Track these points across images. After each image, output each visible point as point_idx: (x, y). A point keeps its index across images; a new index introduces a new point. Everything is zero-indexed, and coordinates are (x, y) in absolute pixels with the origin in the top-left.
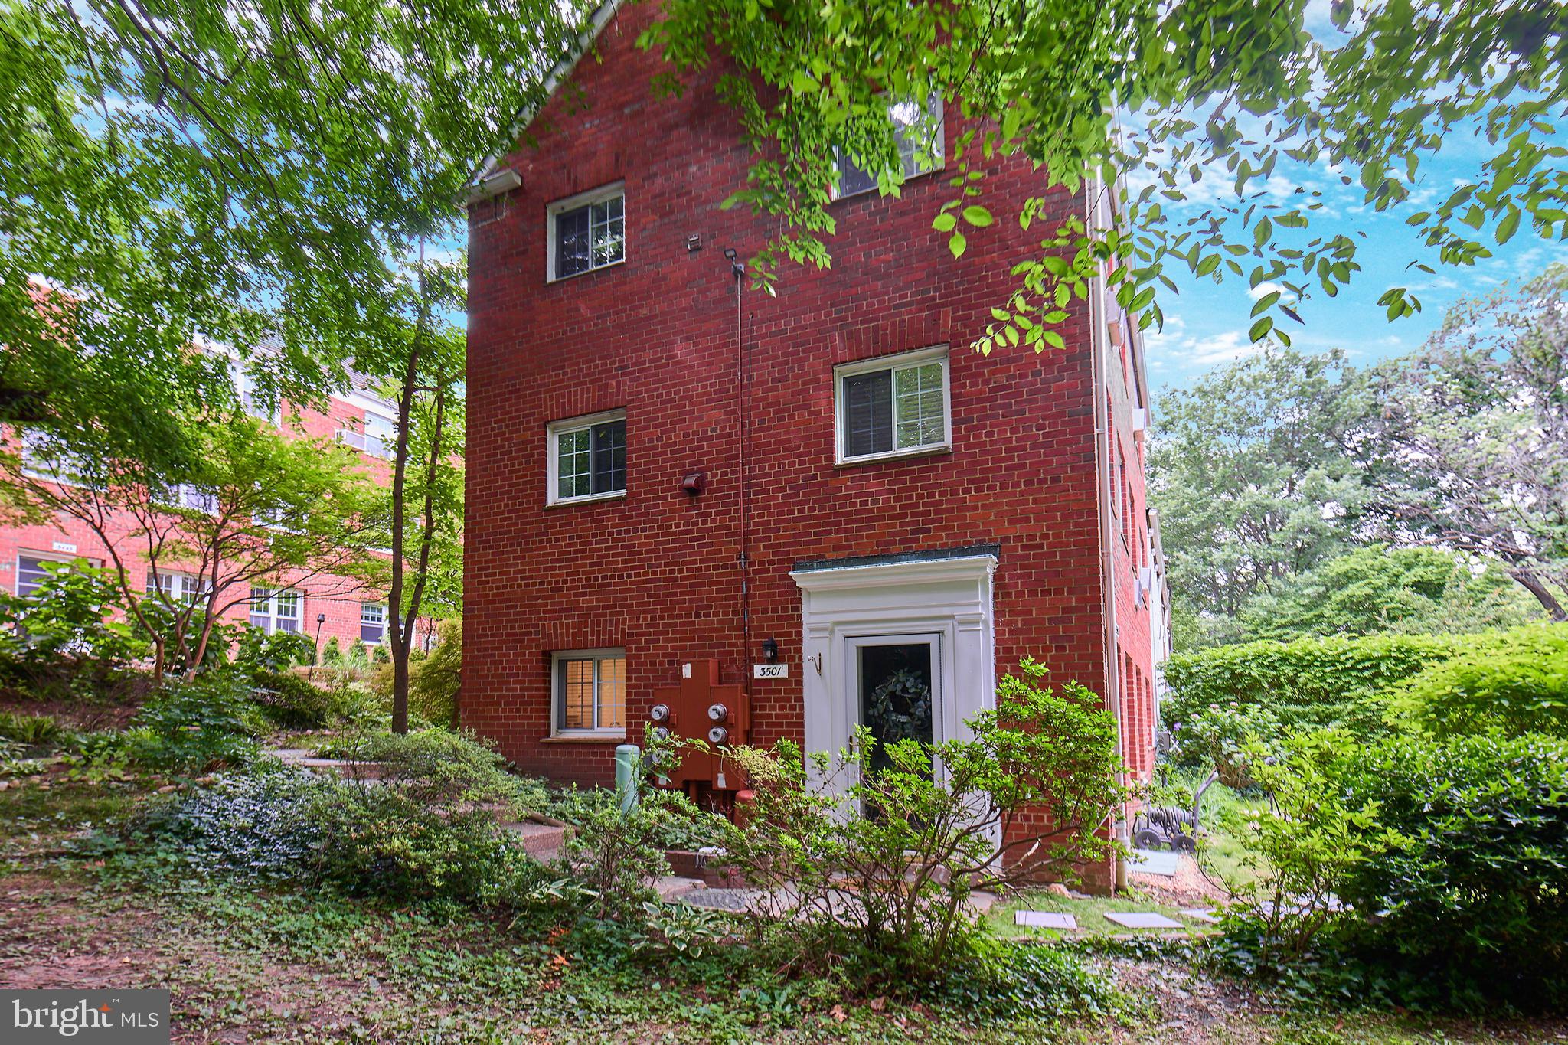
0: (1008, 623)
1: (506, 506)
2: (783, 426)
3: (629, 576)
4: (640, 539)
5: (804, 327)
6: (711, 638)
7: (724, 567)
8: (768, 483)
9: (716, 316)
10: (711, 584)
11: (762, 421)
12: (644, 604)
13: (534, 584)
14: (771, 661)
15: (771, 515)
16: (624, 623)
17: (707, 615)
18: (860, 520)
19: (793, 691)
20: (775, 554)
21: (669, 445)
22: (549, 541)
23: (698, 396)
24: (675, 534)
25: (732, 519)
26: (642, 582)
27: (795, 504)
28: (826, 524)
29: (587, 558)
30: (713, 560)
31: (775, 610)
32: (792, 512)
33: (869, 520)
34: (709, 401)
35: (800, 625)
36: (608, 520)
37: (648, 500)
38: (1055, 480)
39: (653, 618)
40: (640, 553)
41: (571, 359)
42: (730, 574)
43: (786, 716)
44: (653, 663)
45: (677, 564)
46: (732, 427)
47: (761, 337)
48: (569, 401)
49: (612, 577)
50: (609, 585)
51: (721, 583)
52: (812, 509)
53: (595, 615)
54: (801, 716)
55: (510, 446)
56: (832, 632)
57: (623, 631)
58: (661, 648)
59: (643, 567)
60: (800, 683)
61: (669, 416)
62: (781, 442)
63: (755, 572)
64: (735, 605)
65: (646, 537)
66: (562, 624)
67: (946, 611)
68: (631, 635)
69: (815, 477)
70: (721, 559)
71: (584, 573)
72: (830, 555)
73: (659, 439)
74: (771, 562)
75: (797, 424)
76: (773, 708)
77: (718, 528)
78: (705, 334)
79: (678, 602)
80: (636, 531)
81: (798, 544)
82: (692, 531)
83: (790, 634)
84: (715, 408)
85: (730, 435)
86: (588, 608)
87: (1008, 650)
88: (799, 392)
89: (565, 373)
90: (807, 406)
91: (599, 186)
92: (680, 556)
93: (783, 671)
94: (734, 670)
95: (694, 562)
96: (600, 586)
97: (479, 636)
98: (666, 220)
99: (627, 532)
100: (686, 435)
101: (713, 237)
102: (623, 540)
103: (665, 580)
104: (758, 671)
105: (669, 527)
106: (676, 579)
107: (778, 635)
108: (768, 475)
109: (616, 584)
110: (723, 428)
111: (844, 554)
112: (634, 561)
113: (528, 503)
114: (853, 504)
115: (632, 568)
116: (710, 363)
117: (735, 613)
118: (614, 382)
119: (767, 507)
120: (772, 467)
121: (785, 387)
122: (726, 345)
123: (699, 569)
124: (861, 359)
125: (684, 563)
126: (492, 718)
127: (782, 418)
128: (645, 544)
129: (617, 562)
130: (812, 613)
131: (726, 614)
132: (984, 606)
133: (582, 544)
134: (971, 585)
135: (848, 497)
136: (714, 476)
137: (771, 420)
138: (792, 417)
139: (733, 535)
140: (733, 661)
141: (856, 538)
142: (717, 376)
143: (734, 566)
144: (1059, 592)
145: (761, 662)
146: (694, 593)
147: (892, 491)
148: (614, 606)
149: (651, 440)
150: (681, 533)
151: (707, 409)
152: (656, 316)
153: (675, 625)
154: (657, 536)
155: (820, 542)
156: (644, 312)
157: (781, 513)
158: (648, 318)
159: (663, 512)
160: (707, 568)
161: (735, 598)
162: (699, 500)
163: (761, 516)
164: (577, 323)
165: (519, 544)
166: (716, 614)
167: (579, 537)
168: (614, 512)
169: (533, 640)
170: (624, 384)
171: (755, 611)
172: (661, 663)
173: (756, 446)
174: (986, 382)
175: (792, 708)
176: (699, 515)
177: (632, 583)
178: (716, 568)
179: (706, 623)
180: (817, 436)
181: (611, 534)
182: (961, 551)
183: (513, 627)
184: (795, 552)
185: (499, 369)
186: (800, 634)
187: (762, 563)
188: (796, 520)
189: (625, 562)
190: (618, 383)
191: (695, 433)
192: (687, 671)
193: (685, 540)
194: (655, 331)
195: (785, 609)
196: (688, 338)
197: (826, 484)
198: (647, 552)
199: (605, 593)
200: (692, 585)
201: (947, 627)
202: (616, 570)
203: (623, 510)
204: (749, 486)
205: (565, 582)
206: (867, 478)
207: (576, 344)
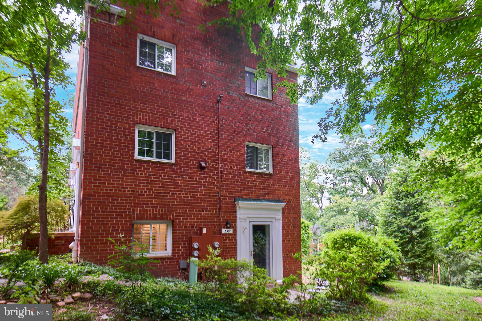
0: (285, 220)
1: (113, 154)
2: (232, 155)
3: (176, 194)
4: (181, 181)
5: (238, 127)
6: (208, 219)
7: (213, 196)
8: (227, 171)
9: (211, 112)
10: (208, 201)
11: (225, 151)
12: (182, 205)
13: (129, 191)
14: (227, 228)
15: (228, 181)
16: (174, 211)
17: (206, 211)
18: (252, 188)
19: (233, 237)
20: (229, 194)
21: (193, 150)
22: (138, 174)
23: (204, 136)
24: (195, 181)
25: (215, 180)
26: (181, 197)
27: (235, 180)
28: (244, 188)
29: (157, 184)
30: (209, 193)
31: (229, 212)
32: (234, 182)
33: (255, 188)
34: (208, 139)
35: (236, 217)
36: (167, 171)
37: (185, 167)
38: (293, 187)
39: (186, 211)
40: (181, 186)
41: (150, 102)
42: (214, 198)
43: (231, 245)
44: (185, 227)
45: (196, 192)
46: (216, 150)
47: (226, 125)
48: (149, 119)
49: (169, 193)
50: (167, 196)
51: (211, 201)
52: (240, 182)
53: (160, 207)
54: (236, 245)
55: (115, 127)
56: (246, 219)
57: (173, 214)
58: (189, 222)
59: (182, 191)
60: (236, 235)
61: (193, 139)
62: (231, 159)
63: (223, 199)
64: (216, 209)
65: (183, 180)
66: (144, 210)
67: (273, 216)
68: (176, 216)
69: (240, 173)
70: (212, 193)
71: (155, 190)
72: (245, 197)
73: (189, 146)
74: (228, 196)
75: (236, 155)
76: (227, 243)
77: (210, 182)
78: (207, 116)
79: (196, 206)
80: (179, 177)
81: (236, 192)
82: (201, 182)
83: (233, 220)
84: (210, 142)
85: (215, 152)
86: (157, 204)
87: (284, 227)
88: (237, 146)
89: (147, 107)
90: (239, 151)
91: (165, 41)
92: (197, 190)
93: (231, 231)
94: (215, 230)
95: (202, 192)
96: (162, 196)
97: (93, 211)
98: (193, 70)
99: (176, 177)
100: (200, 148)
101: (210, 85)
102: (174, 180)
103: (191, 197)
104: (224, 231)
105: (193, 178)
106: (195, 197)
107: (229, 220)
108: (227, 169)
109: (170, 196)
110: (213, 150)
111: (248, 197)
112: (178, 188)
113: (126, 155)
114: (251, 183)
115: (177, 191)
116: (209, 126)
117: (216, 212)
118: (171, 119)
119: (227, 179)
120: (228, 166)
121: (233, 143)
122: (214, 122)
123: (203, 195)
124: (253, 142)
125: (198, 192)
126: (101, 250)
127: (231, 152)
128: (183, 183)
129: (171, 188)
130: (240, 214)
131: (213, 211)
132: (280, 216)
133: (154, 178)
134: (277, 210)
135: (249, 181)
136: (210, 164)
137: (228, 152)
138: (234, 153)
139: (216, 186)
140: (215, 227)
141: (251, 193)
142: (211, 132)
143: (216, 196)
144: (294, 214)
145: (224, 228)
146: (201, 203)
147: (260, 182)
148: (169, 205)
149: (186, 146)
150: (197, 181)
151: (208, 142)
152: (189, 102)
153: (194, 214)
154: (188, 181)
155: (242, 192)
156: (184, 98)
157: (231, 182)
158: (184, 101)
159: (190, 173)
160: (206, 195)
161: (216, 206)
162: (204, 172)
163: (225, 181)
164: (154, 89)
165: (121, 172)
166: (210, 211)
167: (153, 175)
168: (170, 168)
169: (128, 215)
170: (175, 121)
171: (222, 212)
172: (189, 227)
173: (224, 159)
174: (281, 159)
175: (233, 243)
176: (204, 177)
177: (177, 197)
178: (210, 196)
179: (206, 214)
180: (241, 161)
181: (168, 176)
182: (275, 201)
183: (116, 209)
184: (235, 194)
185: (110, 91)
186: (236, 220)
187: (225, 196)
188: (235, 185)
189: (175, 188)
190: (172, 120)
191: (203, 148)
192: (204, 231)
193: (199, 184)
194: (188, 107)
195: (232, 212)
196: (201, 115)
197: (243, 175)
198: (184, 186)
199: (165, 199)
200: (201, 200)
201: (274, 220)
202: (170, 191)
203: (174, 169)
204: (222, 171)
205: (145, 192)
206: (254, 176)
207: (153, 97)
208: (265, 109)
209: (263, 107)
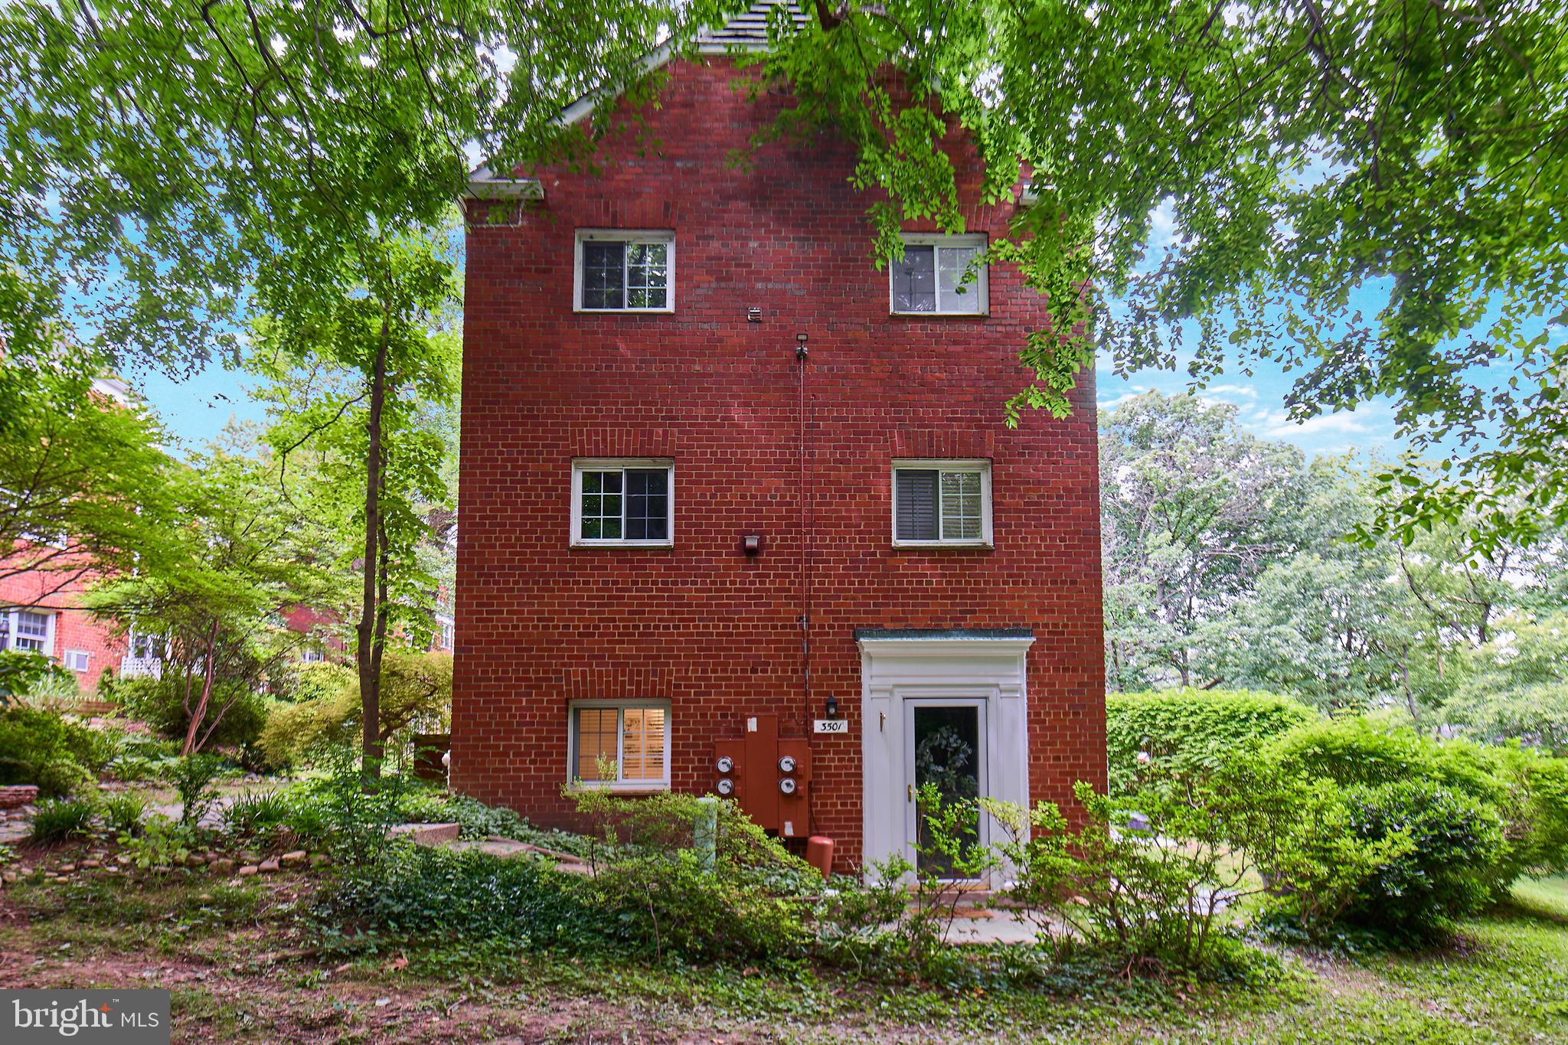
0: (1037, 692)
1: (518, 539)
2: (845, 505)
3: (676, 627)
4: (690, 591)
5: (865, 419)
6: (769, 693)
7: (783, 627)
8: (830, 554)
9: (776, 390)
10: (768, 642)
11: (823, 497)
12: (693, 656)
13: (556, 627)
14: (831, 717)
15: (831, 583)
16: (670, 673)
17: (765, 671)
18: (917, 597)
19: (851, 745)
20: (835, 619)
21: (725, 504)
22: (577, 583)
23: (757, 461)
24: (730, 590)
25: (792, 583)
26: (692, 634)
27: (855, 576)
28: (884, 597)
29: (626, 605)
30: (772, 619)
31: (835, 671)
32: (852, 583)
33: (923, 598)
34: (769, 468)
35: (860, 685)
36: (652, 568)
37: (700, 554)
38: (1074, 582)
39: (704, 671)
40: (690, 605)
41: (608, 396)
42: (789, 634)
43: (846, 767)
44: (704, 715)
45: (733, 620)
46: (793, 497)
47: (823, 419)
48: (604, 440)
49: (657, 627)
50: (653, 634)
51: (780, 642)
52: (871, 583)
53: (634, 665)
54: (859, 767)
55: (524, 474)
56: (891, 692)
57: (669, 682)
58: (713, 701)
59: (693, 620)
60: (859, 737)
61: (724, 475)
62: (843, 518)
63: (815, 634)
64: (794, 663)
65: (697, 590)
66: (592, 672)
67: (991, 681)
68: (677, 686)
69: (874, 554)
70: (780, 619)
71: (621, 620)
72: (889, 625)
73: (713, 496)
74: (831, 627)
75: (856, 504)
76: (832, 760)
77: (776, 590)
78: (765, 404)
79: (733, 657)
80: (685, 583)
81: (858, 612)
82: (749, 590)
83: (849, 693)
84: (775, 476)
85: (790, 504)
86: (625, 657)
87: (1038, 714)
88: (860, 476)
89: (599, 410)
90: (868, 490)
91: (644, 228)
92: (735, 612)
93: (843, 727)
94: (793, 724)
95: (752, 620)
96: (640, 634)
97: (477, 679)
98: (723, 285)
99: (675, 583)
100: (743, 497)
101: (773, 314)
102: (670, 590)
103: (718, 634)
104: (818, 726)
105: (723, 583)
106: (731, 634)
107: (837, 693)
108: (828, 547)
109: (660, 635)
110: (783, 497)
111: (901, 625)
112: (683, 613)
113: (549, 539)
114: (910, 583)
115: (680, 620)
116: (770, 433)
117: (794, 671)
118: (660, 431)
119: (828, 576)
120: (833, 539)
121: (848, 469)
122: (788, 419)
123: (755, 627)
124: (917, 457)
125: (739, 620)
126: (495, 770)
127: (843, 497)
128: (696, 598)
129: (663, 613)
130: (871, 676)
131: (785, 671)
132: (1019, 678)
133: (618, 590)
134: (1011, 660)
135: (906, 576)
136: (773, 540)
137: (832, 497)
138: (853, 497)
139: (793, 598)
140: (792, 716)
141: (912, 612)
142: (778, 447)
143: (793, 627)
144: (1075, 670)
145: (820, 717)
146: (750, 649)
147: (944, 575)
148: (659, 657)
149: (703, 495)
150: (736, 590)
151: (766, 476)
152: (711, 375)
153: (730, 678)
154: (710, 590)
155: (879, 612)
156: (697, 367)
157: (841, 583)
158: (699, 375)
159: (717, 568)
160: (765, 627)
161: (794, 657)
162: (757, 561)
163: (821, 583)
164: (616, 361)
165: (536, 583)
166: (774, 671)
167: (615, 583)
168: (659, 561)
169: (553, 687)
170: (672, 435)
171: (815, 671)
172: (713, 716)
173: (818, 518)
174: (1022, 497)
175: (851, 760)
176: (756, 575)
177: (679, 635)
178: (774, 627)
179: (763, 679)
180: (877, 518)
181: (654, 583)
182: (1001, 632)
183: (526, 672)
184: (855, 619)
185: (510, 389)
186: (859, 693)
187: (822, 627)
188: (855, 590)
189: (673, 613)
190: (665, 433)
191: (753, 497)
192: (752, 725)
193: (741, 598)
194: (709, 389)
195: (845, 670)
196: (748, 404)
197: (884, 562)
198: (697, 605)
199: (646, 642)
200: (748, 642)
201: (993, 693)
202: (660, 620)
203: (672, 561)
204: (811, 554)
205: (597, 627)
206: (922, 561)
207: (614, 382)
208: (959, 348)
209: (955, 343)
